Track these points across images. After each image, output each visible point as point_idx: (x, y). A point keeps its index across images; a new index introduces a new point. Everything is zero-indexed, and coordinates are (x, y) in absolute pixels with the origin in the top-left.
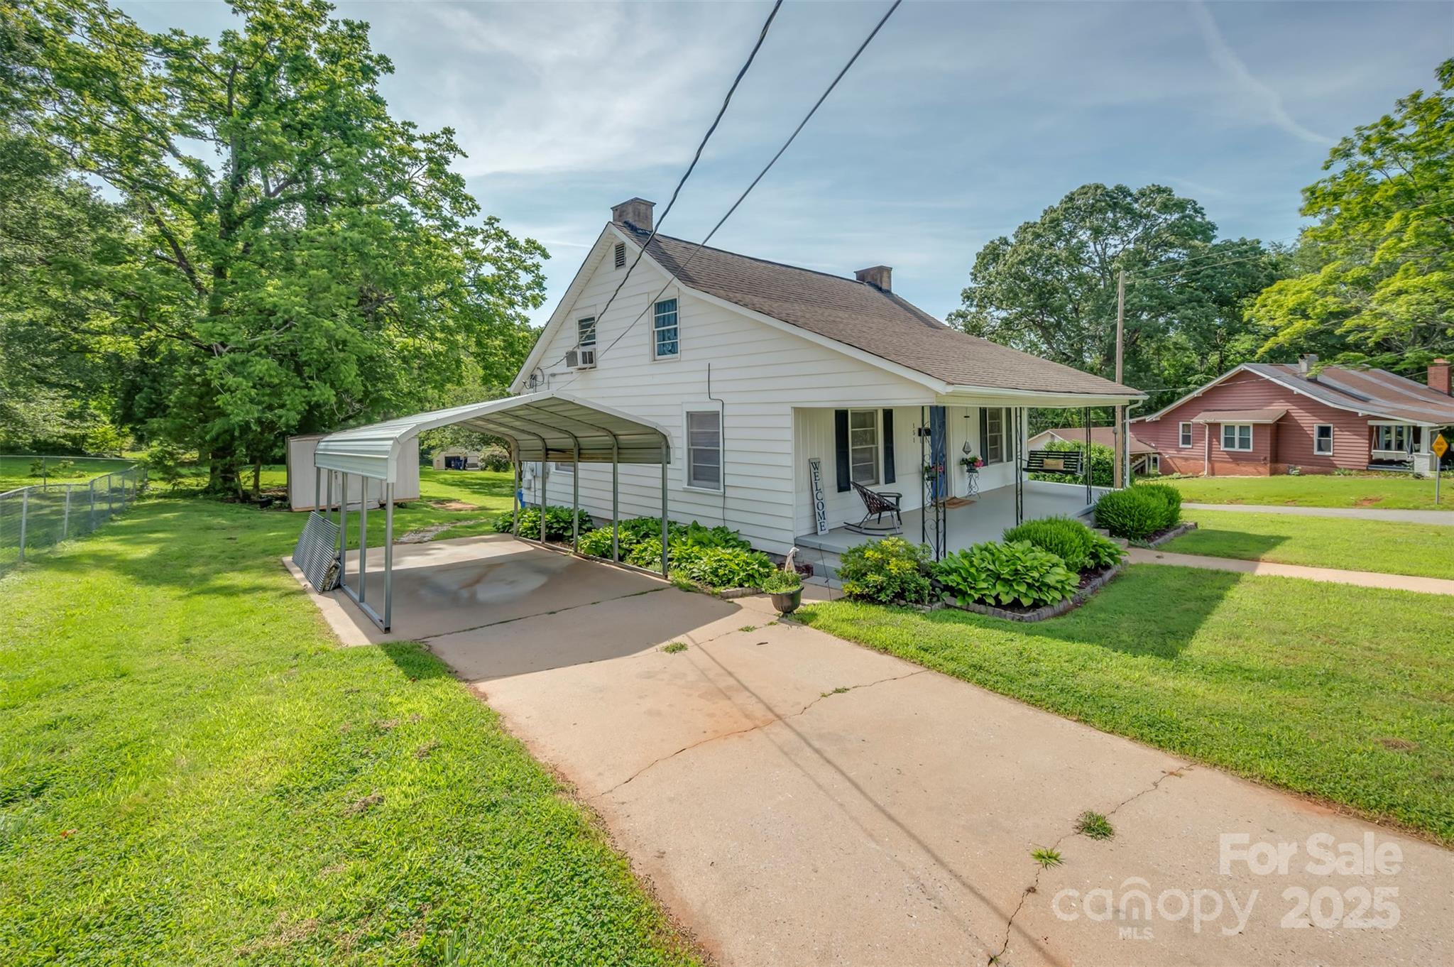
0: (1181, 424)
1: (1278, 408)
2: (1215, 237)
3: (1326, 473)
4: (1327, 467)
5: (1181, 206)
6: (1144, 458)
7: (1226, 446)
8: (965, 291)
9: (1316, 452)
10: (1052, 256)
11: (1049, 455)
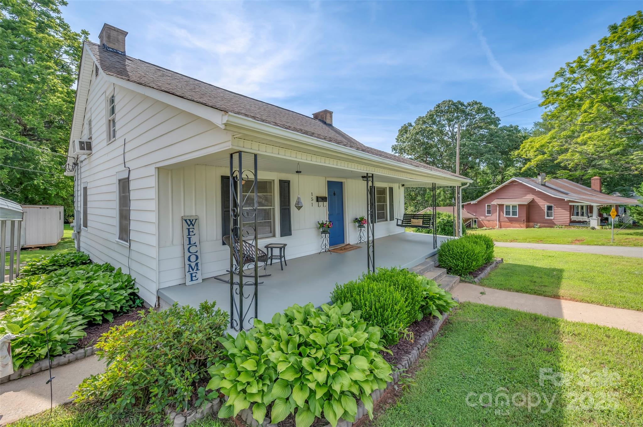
0: (486, 205)
1: (529, 197)
2: (500, 124)
3: (551, 227)
4: (551, 224)
5: (485, 110)
6: (470, 220)
7: (506, 215)
8: (393, 146)
9: (546, 218)
10: (430, 130)
11: (414, 217)
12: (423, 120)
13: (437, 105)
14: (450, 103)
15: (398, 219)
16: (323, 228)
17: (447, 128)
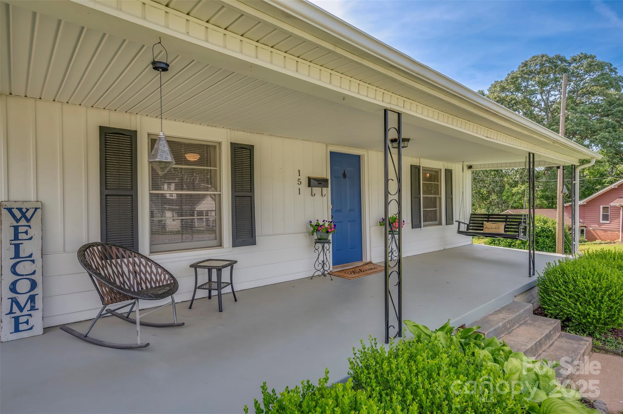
0: (601, 207)
10: (512, 99)
11: (489, 217)
12: (501, 86)
13: (522, 63)
14: (544, 59)
15: (459, 222)
16: (319, 234)
17: (539, 97)
